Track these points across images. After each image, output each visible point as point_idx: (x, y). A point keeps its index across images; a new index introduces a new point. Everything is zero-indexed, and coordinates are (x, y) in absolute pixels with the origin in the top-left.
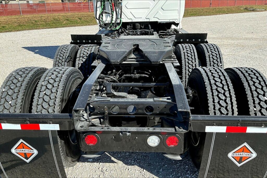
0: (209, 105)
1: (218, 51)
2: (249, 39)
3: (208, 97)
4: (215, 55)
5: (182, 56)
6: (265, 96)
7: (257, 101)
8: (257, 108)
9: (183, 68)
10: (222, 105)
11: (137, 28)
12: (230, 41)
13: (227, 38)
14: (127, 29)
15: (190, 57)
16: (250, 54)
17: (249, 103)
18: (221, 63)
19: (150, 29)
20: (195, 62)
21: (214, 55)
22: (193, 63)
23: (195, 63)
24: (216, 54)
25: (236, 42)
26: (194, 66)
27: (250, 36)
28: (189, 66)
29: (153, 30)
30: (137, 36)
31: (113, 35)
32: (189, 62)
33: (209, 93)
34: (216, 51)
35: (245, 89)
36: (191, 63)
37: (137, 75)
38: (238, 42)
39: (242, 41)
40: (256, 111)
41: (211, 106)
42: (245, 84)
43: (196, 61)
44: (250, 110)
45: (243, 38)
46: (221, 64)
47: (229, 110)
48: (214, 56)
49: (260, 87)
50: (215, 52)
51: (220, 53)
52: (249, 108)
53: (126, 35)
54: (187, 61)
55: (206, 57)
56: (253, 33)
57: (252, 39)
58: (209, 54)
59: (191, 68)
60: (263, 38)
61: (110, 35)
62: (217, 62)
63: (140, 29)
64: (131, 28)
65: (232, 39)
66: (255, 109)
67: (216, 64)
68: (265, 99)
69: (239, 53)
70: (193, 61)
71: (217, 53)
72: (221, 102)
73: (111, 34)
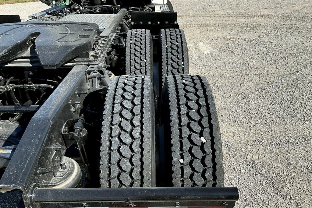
0: (101, 155)
1: (182, 42)
2: (265, 17)
3: (102, 139)
4: (176, 48)
5: (126, 50)
6: (203, 136)
7: (187, 145)
8: (185, 158)
9: (127, 69)
10: (124, 154)
11: (98, 3)
12: (240, 20)
13: (238, 16)
14: (82, 4)
15: (138, 51)
16: (259, 37)
17: (173, 149)
18: (183, 61)
19: (114, 5)
20: (146, 59)
21: (173, 48)
22: (141, 60)
23: (145, 61)
24: (177, 46)
25: (248, 21)
26: (142, 65)
27: (267, 12)
28: (136, 66)
29: (119, 6)
30: (96, 14)
31: (62, 13)
32: (136, 60)
33: (105, 131)
34: (178, 42)
35: (171, 121)
36: (139, 61)
37: (34, 85)
38: (250, 20)
39: (254, 19)
40: (183, 164)
41: (104, 156)
42: (172, 113)
43: (146, 57)
44: (173, 162)
45: (257, 15)
46: (183, 63)
47: (134, 164)
48: (174, 50)
49: (197, 118)
50: (177, 44)
51: (183, 44)
52: (172, 159)
53: (79, 14)
54: (133, 58)
55: (162, 51)
56: (271, 9)
57: (268, 16)
58: (166, 46)
59: (138, 69)
60: (282, 14)
61: (58, 13)
62: (177, 59)
63: (101, 5)
64: (87, 2)
65: (243, 16)
66: (181, 161)
67: (175, 62)
68: (201, 140)
69: (246, 36)
70: (143, 58)
71: (179, 45)
72: (122, 149)
73: (60, 13)
